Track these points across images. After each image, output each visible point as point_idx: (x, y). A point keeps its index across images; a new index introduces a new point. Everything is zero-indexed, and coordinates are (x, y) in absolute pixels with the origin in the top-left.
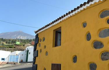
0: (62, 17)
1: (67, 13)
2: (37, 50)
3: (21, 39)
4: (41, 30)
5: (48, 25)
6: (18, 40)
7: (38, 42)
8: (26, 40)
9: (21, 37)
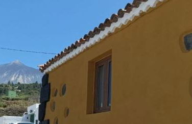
0: (114, 18)
1: (128, 5)
2: (46, 119)
3: (19, 83)
4: (56, 61)
5: (74, 47)
6: (13, 85)
7: (49, 98)
8: (31, 84)
9: (18, 77)
